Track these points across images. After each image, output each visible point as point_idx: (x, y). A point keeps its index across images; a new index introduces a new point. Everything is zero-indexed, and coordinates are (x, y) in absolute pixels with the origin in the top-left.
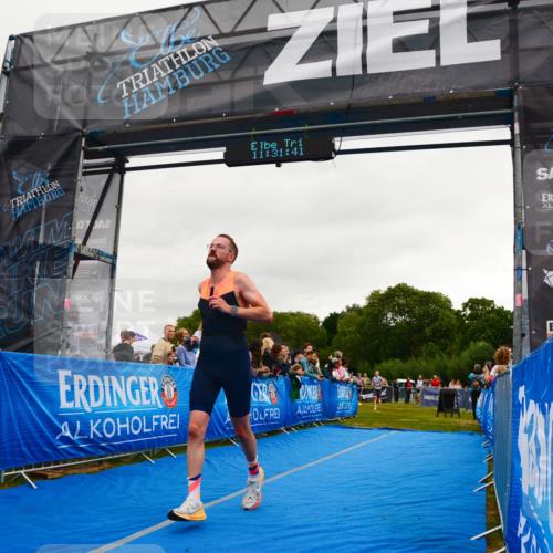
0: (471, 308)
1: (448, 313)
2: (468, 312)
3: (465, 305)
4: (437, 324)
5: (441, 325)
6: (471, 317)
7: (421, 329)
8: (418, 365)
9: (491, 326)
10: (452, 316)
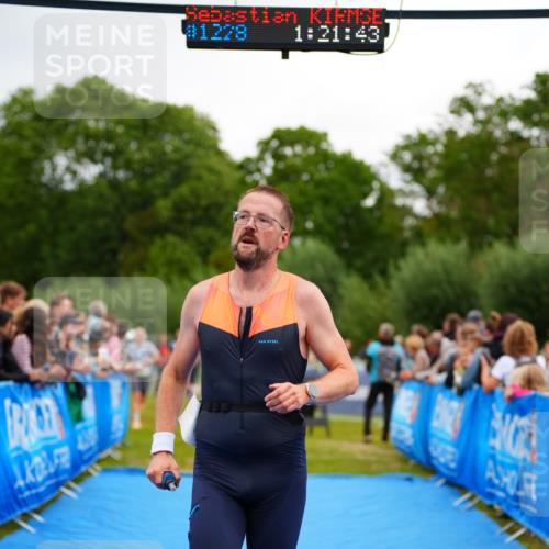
0: (278, 157)
1: (214, 161)
2: (269, 163)
3: (264, 145)
4: (184, 190)
5: (195, 193)
7: (145, 202)
9: (326, 201)
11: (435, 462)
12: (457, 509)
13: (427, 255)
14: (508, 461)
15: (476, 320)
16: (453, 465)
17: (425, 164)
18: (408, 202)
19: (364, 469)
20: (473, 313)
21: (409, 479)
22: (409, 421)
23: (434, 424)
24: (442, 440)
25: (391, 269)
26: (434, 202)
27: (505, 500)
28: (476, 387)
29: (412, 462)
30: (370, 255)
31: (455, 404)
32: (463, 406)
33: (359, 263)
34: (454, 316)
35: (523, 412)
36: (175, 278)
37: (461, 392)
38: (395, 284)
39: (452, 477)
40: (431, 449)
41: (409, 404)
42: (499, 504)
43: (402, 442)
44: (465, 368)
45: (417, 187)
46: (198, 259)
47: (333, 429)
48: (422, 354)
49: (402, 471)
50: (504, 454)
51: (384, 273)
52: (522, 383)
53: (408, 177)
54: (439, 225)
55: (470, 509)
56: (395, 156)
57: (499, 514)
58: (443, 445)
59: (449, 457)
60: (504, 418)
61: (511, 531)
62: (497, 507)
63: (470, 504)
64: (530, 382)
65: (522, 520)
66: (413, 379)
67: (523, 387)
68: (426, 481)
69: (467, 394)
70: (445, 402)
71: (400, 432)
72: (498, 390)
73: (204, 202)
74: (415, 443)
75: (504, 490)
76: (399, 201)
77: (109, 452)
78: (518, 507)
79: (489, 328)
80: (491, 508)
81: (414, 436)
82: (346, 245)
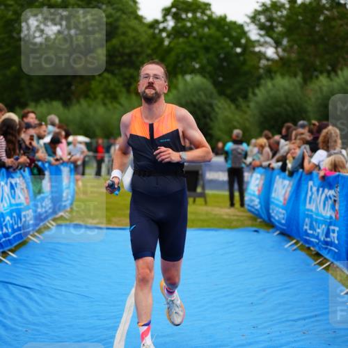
0: (176, 17)
2: (171, 23)
3: (167, 12)
6: (176, 33)
8: (91, 112)
9: (207, 49)
10: (142, 29)
11: (273, 220)
12: (286, 250)
13: (274, 86)
14: (320, 218)
15: (303, 126)
16: (283, 222)
17: (275, 24)
18: (263, 49)
19: (228, 225)
20: (301, 122)
21: (256, 231)
22: (257, 193)
23: (273, 195)
24: (277, 205)
25: (250, 95)
26: (280, 50)
27: (318, 244)
28: (301, 170)
29: (259, 220)
30: (236, 86)
31: (287, 182)
32: (291, 183)
33: (229, 91)
34: (290, 124)
35: (331, 187)
36: (107, 101)
37: (291, 174)
38: (252, 105)
39: (284, 230)
40: (271, 211)
41: (257, 182)
42: (314, 246)
43: (253, 207)
44: (294, 158)
45: (268, 39)
46: (124, 90)
47: (208, 199)
48: (267, 149)
49: (252, 226)
50: (317, 214)
51: (245, 97)
52: (330, 167)
53: (262, 32)
54: (283, 65)
55: (295, 250)
56: (254, 19)
57: (314, 253)
58: (277, 209)
59: (282, 216)
60: (318, 190)
61: (321, 264)
62: (312, 248)
63: (295, 247)
64: (335, 166)
65: (327, 257)
66: (261, 166)
67: (331, 170)
68: (268, 232)
69: (295, 175)
70: (281, 180)
71: (252, 201)
72: (315, 172)
73: (127, 51)
74: (261, 208)
75: (317, 237)
76: (257, 49)
77: (61, 214)
78: (326, 248)
79: (310, 131)
80: (309, 248)
81: (260, 203)
82: (221, 79)
